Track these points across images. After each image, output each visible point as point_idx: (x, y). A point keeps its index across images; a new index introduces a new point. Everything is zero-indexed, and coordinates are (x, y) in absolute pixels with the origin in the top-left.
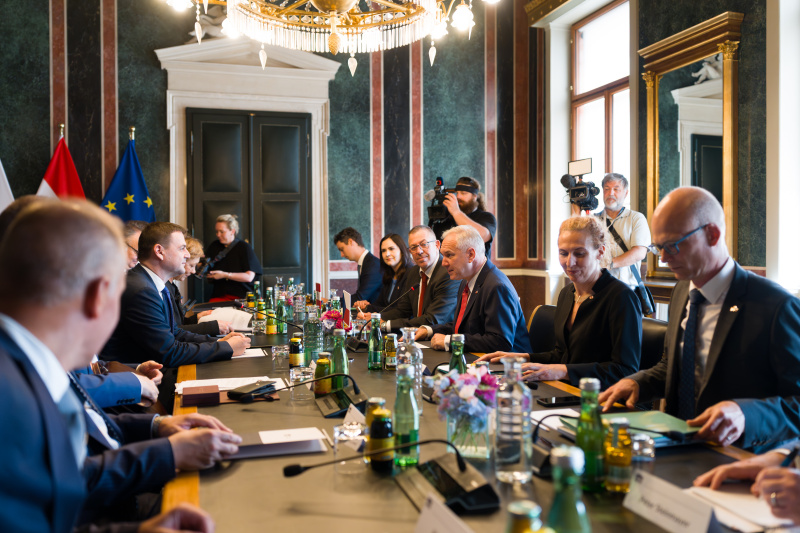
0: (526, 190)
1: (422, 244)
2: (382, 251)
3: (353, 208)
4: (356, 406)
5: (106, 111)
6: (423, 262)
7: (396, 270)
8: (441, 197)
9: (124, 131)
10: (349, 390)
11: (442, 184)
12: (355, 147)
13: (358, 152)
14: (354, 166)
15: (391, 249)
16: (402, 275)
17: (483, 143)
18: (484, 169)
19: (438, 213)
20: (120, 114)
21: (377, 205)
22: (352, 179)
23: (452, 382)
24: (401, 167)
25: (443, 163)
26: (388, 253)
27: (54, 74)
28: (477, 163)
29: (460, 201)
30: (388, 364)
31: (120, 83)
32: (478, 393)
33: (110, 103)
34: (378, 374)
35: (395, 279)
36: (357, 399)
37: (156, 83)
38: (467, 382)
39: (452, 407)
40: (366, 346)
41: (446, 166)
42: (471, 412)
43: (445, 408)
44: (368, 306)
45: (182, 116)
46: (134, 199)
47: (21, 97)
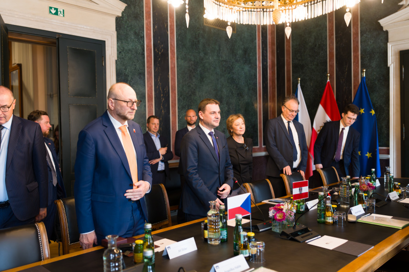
5: (354, 62)
9: (362, 72)
20: (361, 62)
31: (361, 45)
33: (356, 57)
37: (381, 40)
45: (398, 56)
46: (364, 111)
47: (315, 63)
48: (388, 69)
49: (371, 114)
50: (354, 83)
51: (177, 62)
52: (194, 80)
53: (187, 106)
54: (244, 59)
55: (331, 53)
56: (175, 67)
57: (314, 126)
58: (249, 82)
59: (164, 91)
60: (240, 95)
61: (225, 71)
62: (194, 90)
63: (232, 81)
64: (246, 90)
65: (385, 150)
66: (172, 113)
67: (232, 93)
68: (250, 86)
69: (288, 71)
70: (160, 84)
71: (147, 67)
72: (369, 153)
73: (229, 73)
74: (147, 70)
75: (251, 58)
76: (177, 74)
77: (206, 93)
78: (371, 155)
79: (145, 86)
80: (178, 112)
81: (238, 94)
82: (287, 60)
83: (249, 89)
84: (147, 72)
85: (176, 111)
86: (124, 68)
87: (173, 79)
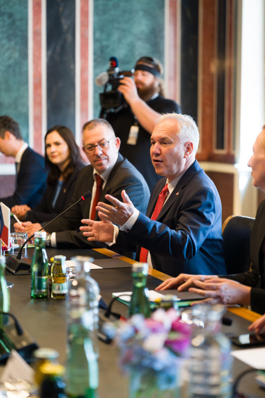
0: (214, 68)
1: (101, 144)
2: (48, 146)
3: (8, 90)
4: (18, 351)
6: (101, 164)
7: (63, 168)
8: (115, 82)
10: (9, 329)
11: (116, 66)
12: (10, 16)
13: (14, 22)
14: (9, 38)
15: (57, 144)
16: (70, 175)
17: (163, 12)
18: (163, 43)
19: (111, 101)
21: (37, 86)
22: (7, 54)
23: (136, 331)
24: (65, 41)
25: (115, 36)
26: (53, 148)
28: (155, 37)
29: (138, 83)
30: (55, 292)
32: (168, 344)
34: (43, 304)
35: (61, 180)
36: (20, 342)
38: (154, 330)
39: (135, 359)
40: (28, 267)
41: (120, 40)
42: (158, 366)
43: (127, 361)
44: (28, 213)
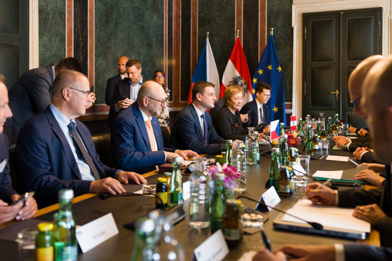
5: (261, 20)
9: (269, 30)
20: (268, 21)
27: (237, 4)
31: (268, 4)
33: (263, 16)
37: (286, 2)
45: (301, 18)
46: (272, 67)
47: (222, 18)
48: (292, 29)
49: (278, 70)
50: (260, 40)
51: (95, 4)
52: (110, 26)
53: (103, 54)
54: (153, 8)
55: (239, 10)
56: (93, 9)
57: (223, 81)
58: (157, 32)
59: (82, 35)
60: (149, 45)
61: (137, 18)
62: (110, 36)
63: (143, 29)
64: (154, 40)
65: (288, 104)
66: (90, 60)
67: (143, 42)
68: (158, 37)
69: (194, 24)
70: (79, 26)
71: (68, 6)
72: (276, 107)
73: (140, 21)
74: (68, 10)
75: (159, 7)
76: (95, 18)
77: (120, 40)
78: (278, 109)
79: (65, 27)
80: (96, 59)
81: (148, 45)
82: (193, 13)
83: (157, 41)
84: (68, 12)
85: (93, 57)
86: (45, 4)
87: (91, 22)
